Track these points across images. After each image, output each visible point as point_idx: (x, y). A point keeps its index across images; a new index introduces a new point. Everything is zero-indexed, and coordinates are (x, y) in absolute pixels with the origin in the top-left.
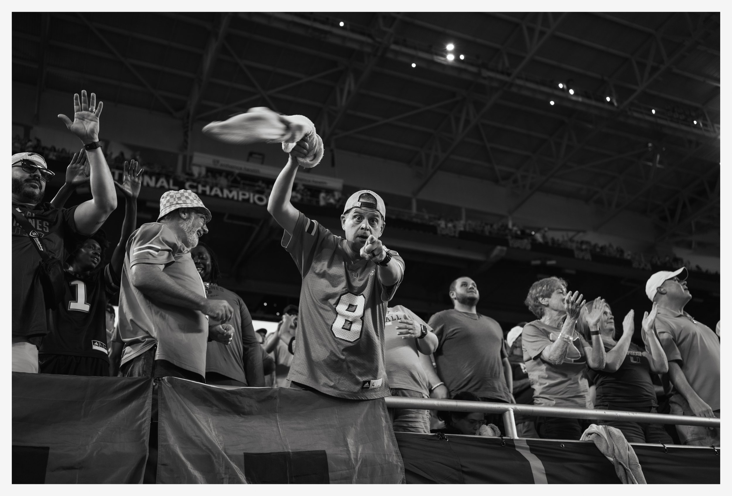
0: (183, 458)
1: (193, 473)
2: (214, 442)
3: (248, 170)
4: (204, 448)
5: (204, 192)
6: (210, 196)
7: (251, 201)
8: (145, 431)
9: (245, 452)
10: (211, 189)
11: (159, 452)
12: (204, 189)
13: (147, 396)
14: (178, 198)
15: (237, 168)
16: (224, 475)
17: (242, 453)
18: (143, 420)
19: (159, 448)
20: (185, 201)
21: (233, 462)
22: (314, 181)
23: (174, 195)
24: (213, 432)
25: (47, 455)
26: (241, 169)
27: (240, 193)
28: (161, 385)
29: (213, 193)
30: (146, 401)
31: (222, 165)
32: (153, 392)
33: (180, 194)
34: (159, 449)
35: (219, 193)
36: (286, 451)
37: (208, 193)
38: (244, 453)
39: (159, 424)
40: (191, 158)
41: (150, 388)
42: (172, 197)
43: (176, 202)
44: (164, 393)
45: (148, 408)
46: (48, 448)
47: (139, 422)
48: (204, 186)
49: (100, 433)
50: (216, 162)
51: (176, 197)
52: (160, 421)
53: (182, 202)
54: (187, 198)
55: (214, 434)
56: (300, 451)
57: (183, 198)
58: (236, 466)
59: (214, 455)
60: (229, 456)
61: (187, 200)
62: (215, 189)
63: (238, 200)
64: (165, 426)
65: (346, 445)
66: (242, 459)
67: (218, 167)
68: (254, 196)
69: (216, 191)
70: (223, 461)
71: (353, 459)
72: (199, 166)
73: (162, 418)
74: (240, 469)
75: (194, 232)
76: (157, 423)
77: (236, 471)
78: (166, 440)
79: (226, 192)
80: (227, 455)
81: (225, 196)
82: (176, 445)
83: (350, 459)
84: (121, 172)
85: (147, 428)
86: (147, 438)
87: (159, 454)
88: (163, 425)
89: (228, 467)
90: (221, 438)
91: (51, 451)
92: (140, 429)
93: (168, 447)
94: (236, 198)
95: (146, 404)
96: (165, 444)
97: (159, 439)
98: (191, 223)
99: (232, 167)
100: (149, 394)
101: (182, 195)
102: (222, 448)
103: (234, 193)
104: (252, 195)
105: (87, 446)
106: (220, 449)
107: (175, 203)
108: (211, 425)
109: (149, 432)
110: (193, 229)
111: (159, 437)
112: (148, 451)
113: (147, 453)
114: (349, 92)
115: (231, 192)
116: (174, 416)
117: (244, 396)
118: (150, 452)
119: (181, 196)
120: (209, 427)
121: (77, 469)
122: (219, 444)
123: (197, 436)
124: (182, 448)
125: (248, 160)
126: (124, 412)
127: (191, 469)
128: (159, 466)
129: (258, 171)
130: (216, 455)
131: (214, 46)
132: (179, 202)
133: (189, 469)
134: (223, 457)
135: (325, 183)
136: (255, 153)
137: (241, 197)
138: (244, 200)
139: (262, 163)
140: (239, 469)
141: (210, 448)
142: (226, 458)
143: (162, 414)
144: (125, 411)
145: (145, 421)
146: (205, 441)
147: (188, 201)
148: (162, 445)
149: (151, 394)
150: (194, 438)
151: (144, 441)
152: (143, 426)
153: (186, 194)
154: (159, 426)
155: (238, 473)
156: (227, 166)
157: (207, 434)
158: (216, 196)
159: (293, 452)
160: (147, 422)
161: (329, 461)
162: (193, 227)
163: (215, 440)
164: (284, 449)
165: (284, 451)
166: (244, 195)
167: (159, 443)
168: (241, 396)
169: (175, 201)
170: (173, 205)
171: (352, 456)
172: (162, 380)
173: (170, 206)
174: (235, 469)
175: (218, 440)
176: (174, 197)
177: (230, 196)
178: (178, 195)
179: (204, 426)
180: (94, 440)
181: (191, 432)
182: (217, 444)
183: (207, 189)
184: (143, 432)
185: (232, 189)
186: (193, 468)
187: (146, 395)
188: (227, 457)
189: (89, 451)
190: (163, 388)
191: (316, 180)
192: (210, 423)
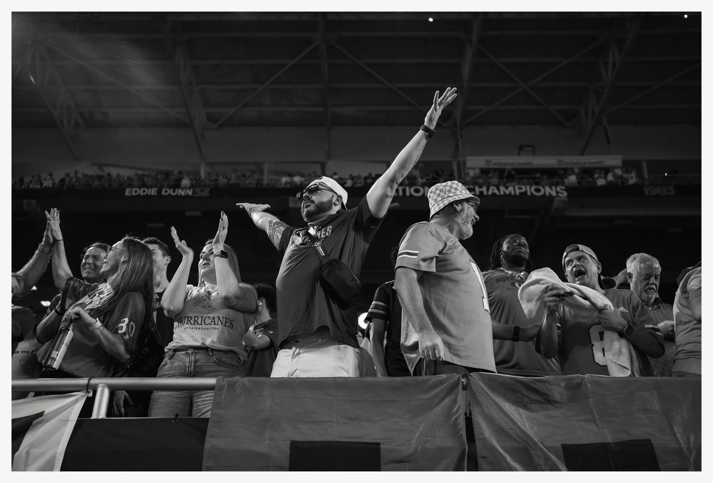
0: (501, 451)
1: (513, 465)
2: (529, 434)
3: (521, 164)
4: (520, 440)
5: (481, 193)
6: (487, 196)
7: (529, 193)
8: (461, 425)
9: (562, 443)
10: (488, 189)
11: (477, 445)
12: (481, 190)
13: (458, 392)
14: (448, 191)
15: (509, 164)
16: (544, 466)
17: (559, 444)
18: (458, 415)
19: (476, 441)
20: (455, 193)
21: (551, 453)
22: (590, 163)
23: (444, 188)
24: (526, 423)
25: (379, 450)
26: (513, 164)
27: (517, 187)
28: (469, 381)
29: (490, 192)
30: (457, 397)
31: (494, 164)
32: (463, 388)
33: (449, 186)
34: (476, 443)
35: (496, 191)
36: (606, 441)
37: (485, 193)
38: (562, 445)
39: (473, 419)
40: (465, 163)
41: (460, 384)
42: (441, 191)
43: (448, 195)
44: (473, 388)
45: (461, 404)
46: (379, 444)
47: (454, 418)
48: (481, 187)
49: (421, 429)
50: (488, 162)
51: (445, 190)
52: (473, 416)
53: (453, 195)
54: (456, 189)
55: (527, 426)
56: (623, 440)
57: (453, 190)
58: (555, 458)
59: (531, 447)
60: (546, 448)
61: (456, 192)
62: (491, 188)
63: (515, 195)
64: (479, 421)
65: (674, 434)
66: (561, 450)
67: (492, 166)
68: (530, 188)
69: (493, 190)
70: (541, 453)
71: (685, 450)
72: (473, 169)
73: (475, 412)
74: (560, 461)
75: (468, 222)
76: (471, 417)
77: (556, 462)
78: (483, 434)
79: (502, 189)
80: (544, 447)
81: (502, 193)
82: (492, 437)
83: (681, 449)
84: (404, 187)
85: (462, 423)
86: (463, 432)
87: (477, 447)
88: (477, 419)
89: (547, 459)
90: (535, 429)
91: (382, 446)
92: (455, 424)
93: (484, 440)
94: (513, 193)
95: (458, 400)
96: (481, 437)
97: (475, 433)
98: (465, 214)
99: (505, 164)
100: (460, 390)
101: (451, 187)
102: (538, 440)
103: (511, 189)
104: (528, 187)
105: (411, 441)
106: (536, 441)
107: (446, 196)
108: (523, 417)
109: (465, 426)
110: (467, 220)
111: (475, 431)
112: (466, 444)
113: (466, 446)
114: (614, 64)
115: (507, 188)
116: (486, 410)
117: (553, 384)
118: (468, 446)
119: (451, 189)
120: (522, 418)
121: (406, 462)
122: (534, 435)
123: (511, 429)
124: (498, 441)
125: (519, 155)
126: (439, 409)
127: (511, 461)
128: (478, 458)
129: (531, 163)
130: (533, 447)
131: (469, 52)
132: (451, 195)
133: (508, 461)
134: (541, 449)
135: (603, 162)
136: (525, 146)
137: (518, 192)
138: (521, 194)
139: (534, 155)
140: (558, 461)
141: (526, 439)
142: (544, 450)
143: (475, 409)
144: (440, 407)
145: (460, 416)
146: (519, 433)
147: (458, 193)
148: (479, 438)
149: (461, 390)
150: (509, 431)
151: (461, 435)
152: (459, 421)
153: (454, 186)
154: (473, 420)
155: (558, 464)
156: (500, 163)
157: (520, 426)
158: (494, 194)
159: (614, 443)
160: (461, 417)
161: (657, 451)
162: (467, 218)
163: (530, 431)
164: (603, 439)
165: (604, 442)
166: (520, 188)
167: (475, 436)
168: (550, 384)
169: (446, 194)
170: (445, 198)
171: (683, 445)
172: (470, 376)
173: (442, 200)
174: (554, 460)
175: (532, 432)
176: (444, 190)
177: (507, 192)
178: (448, 188)
179: (516, 418)
180: (417, 435)
181: (505, 424)
182: (532, 436)
183: (484, 189)
184: (459, 427)
185: (508, 184)
186: (512, 460)
187: (456, 391)
188: (544, 448)
189: (414, 446)
190: (472, 384)
191: (592, 161)
192: (522, 415)
